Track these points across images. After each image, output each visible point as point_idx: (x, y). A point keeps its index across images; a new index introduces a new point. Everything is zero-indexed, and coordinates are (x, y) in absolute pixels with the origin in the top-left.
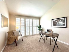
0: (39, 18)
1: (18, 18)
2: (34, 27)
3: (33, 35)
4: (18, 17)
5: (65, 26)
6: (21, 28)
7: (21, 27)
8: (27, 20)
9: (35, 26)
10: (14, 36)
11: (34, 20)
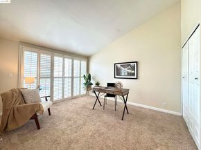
0: (88, 58)
1: (32, 51)
2: (75, 79)
3: (73, 98)
4: (30, 49)
5: (135, 77)
6: (38, 82)
7: (40, 78)
8: (58, 60)
9: (78, 76)
10: (25, 103)
11: (77, 62)
